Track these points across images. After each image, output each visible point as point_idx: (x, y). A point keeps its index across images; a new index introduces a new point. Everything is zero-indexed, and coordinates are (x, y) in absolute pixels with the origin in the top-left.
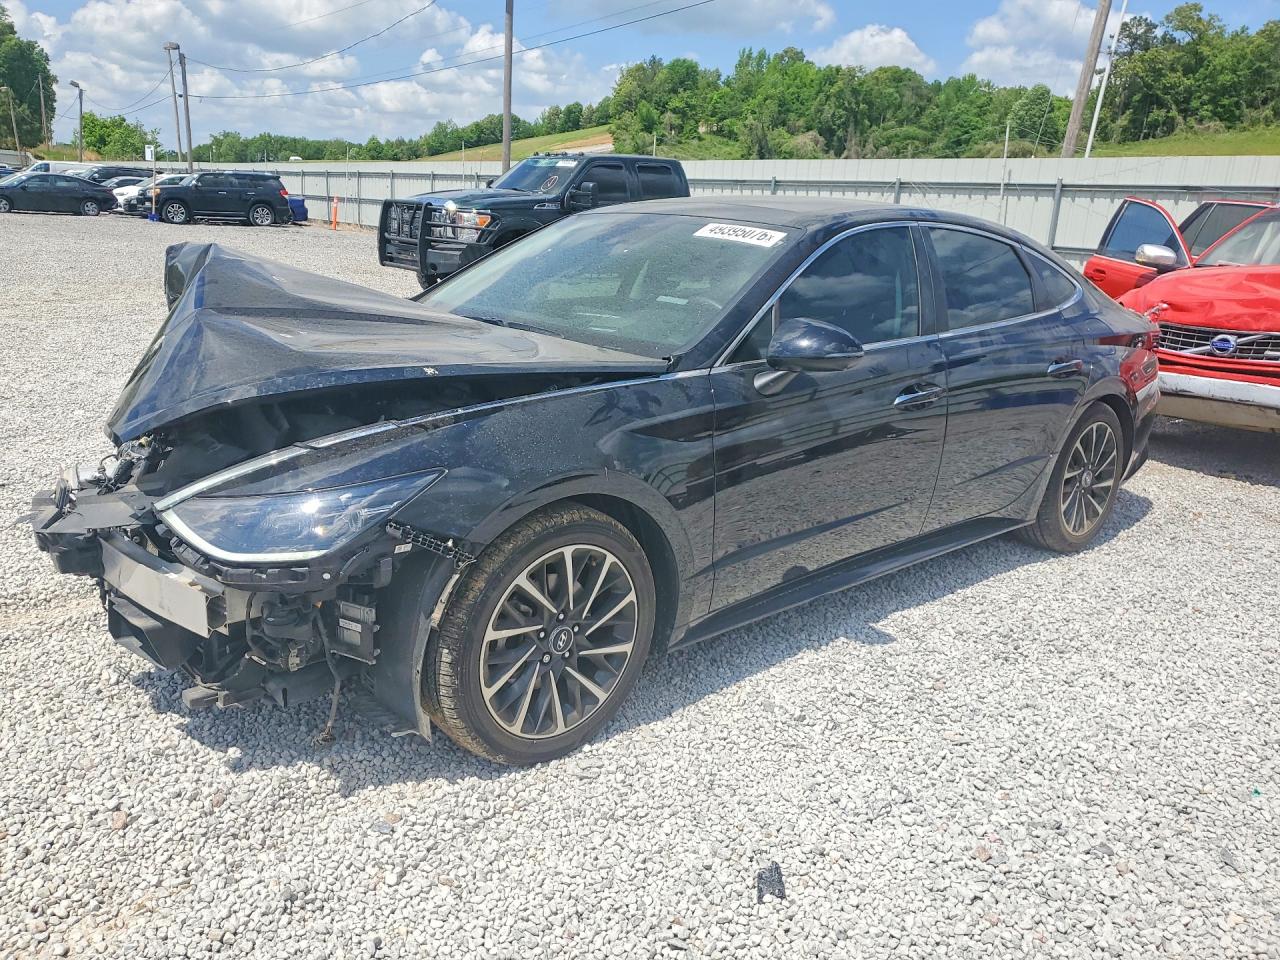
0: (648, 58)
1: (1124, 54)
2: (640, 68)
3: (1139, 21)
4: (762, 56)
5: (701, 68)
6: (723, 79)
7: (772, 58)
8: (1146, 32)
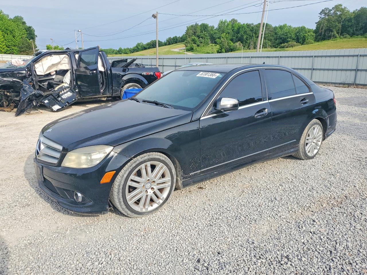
0: (194, 24)
1: (323, 18)
2: (192, 26)
3: (326, 9)
4: (225, 21)
5: (209, 25)
6: (215, 28)
7: (228, 22)
8: (328, 12)
